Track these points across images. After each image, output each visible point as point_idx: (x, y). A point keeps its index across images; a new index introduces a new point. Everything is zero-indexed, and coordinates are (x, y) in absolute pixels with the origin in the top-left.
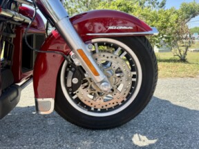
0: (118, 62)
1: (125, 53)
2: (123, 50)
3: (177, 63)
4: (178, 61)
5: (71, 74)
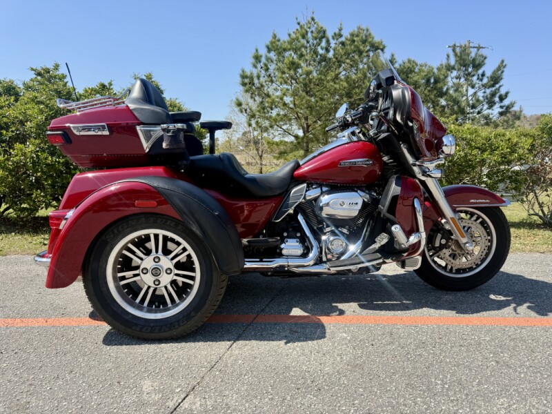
0: (478, 230)
1: (481, 220)
2: (479, 217)
3: (536, 231)
4: (538, 226)
5: (439, 236)
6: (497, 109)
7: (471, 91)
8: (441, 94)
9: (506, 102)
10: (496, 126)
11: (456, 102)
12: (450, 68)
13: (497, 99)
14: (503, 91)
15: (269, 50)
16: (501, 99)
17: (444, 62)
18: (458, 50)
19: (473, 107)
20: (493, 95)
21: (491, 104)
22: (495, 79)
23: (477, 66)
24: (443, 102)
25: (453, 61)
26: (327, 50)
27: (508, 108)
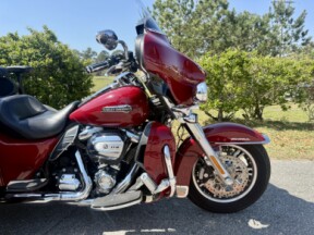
1: (243, 154)
5: (202, 170)
6: (300, 41)
7: (284, 30)
8: (265, 33)
9: (306, 37)
10: (300, 52)
11: (274, 37)
12: (271, 16)
13: (300, 35)
14: (304, 30)
15: (155, 8)
16: (303, 35)
17: (267, 12)
18: (277, 5)
19: (285, 40)
20: (298, 32)
21: (297, 38)
22: (300, 23)
23: (288, 14)
24: (266, 37)
25: (273, 11)
26: (192, 7)
27: (307, 40)
